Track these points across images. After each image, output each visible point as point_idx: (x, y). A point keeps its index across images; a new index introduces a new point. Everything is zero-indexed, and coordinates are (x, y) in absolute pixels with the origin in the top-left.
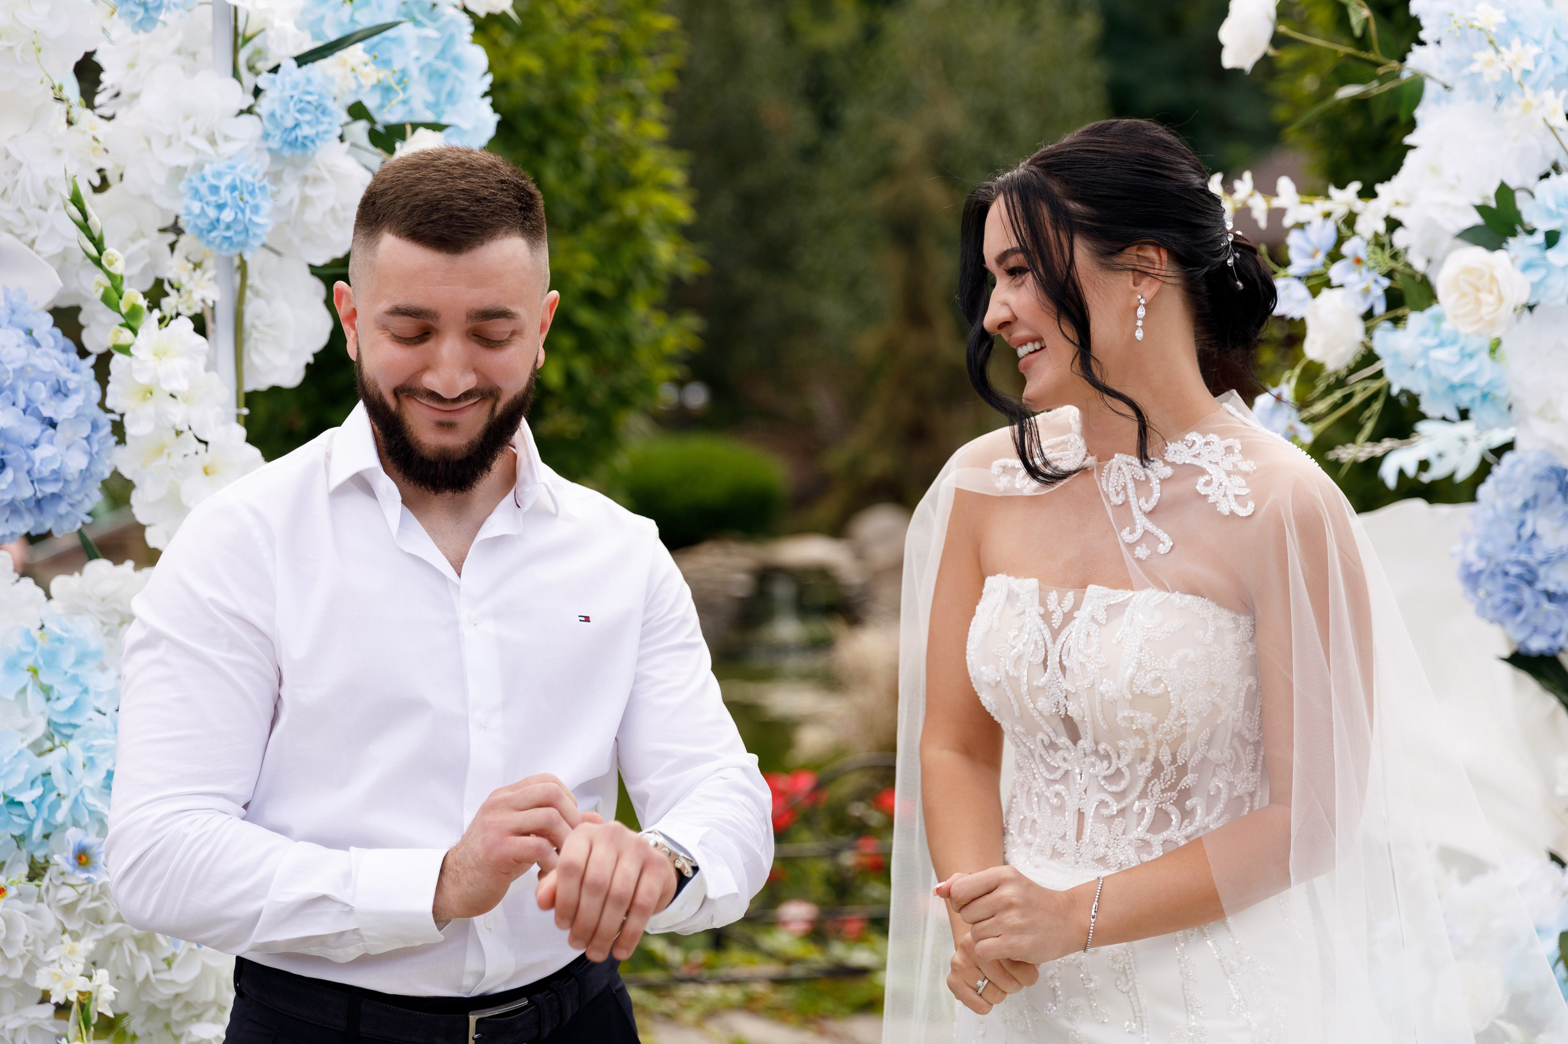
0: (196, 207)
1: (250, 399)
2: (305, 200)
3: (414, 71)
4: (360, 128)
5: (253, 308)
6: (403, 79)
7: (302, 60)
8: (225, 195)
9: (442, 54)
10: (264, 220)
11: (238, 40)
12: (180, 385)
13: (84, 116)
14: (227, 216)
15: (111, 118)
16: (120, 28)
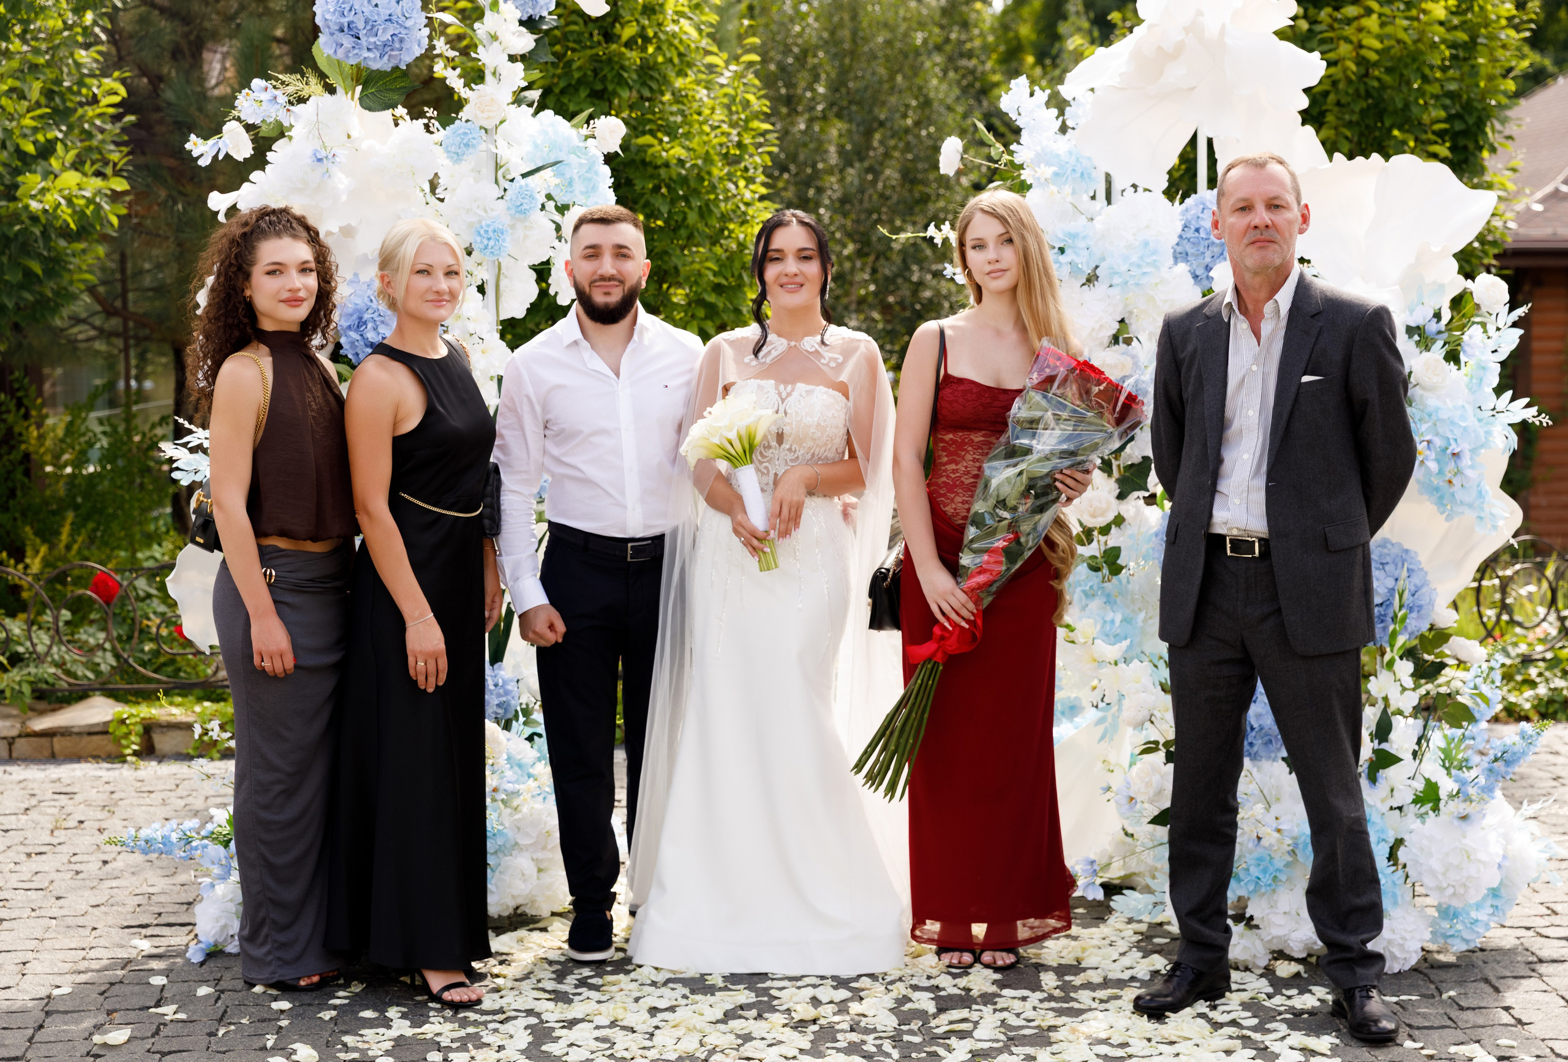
0: (479, 239)
1: (503, 322)
2: (526, 237)
3: (576, 177)
4: (550, 205)
5: (503, 283)
6: (571, 183)
7: (524, 176)
8: (491, 234)
9: (589, 170)
10: (508, 244)
11: (498, 167)
12: (472, 314)
13: (432, 200)
14: (492, 243)
15: (442, 200)
16: (447, 162)
